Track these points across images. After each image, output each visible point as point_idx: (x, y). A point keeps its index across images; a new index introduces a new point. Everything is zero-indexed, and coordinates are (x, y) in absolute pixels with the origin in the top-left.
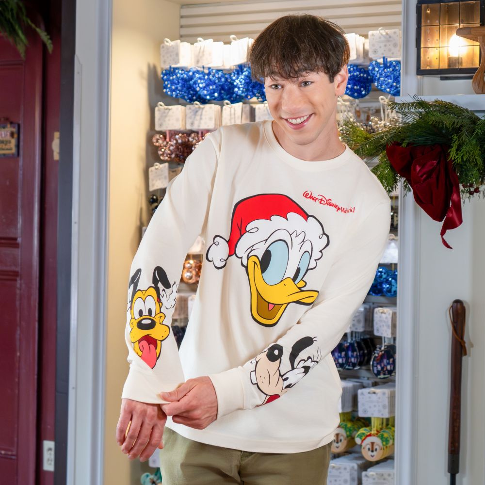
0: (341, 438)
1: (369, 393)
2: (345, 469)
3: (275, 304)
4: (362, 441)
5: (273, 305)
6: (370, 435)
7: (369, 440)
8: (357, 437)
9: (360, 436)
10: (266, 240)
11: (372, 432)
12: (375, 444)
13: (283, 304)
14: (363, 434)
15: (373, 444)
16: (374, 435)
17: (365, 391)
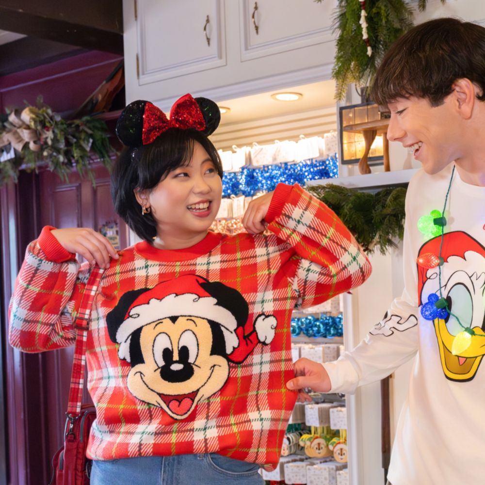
0: (322, 446)
1: (337, 411)
2: (325, 469)
3: (467, 358)
4: (334, 448)
5: (465, 359)
6: (339, 443)
7: (339, 447)
8: (331, 444)
9: (332, 444)
10: (446, 285)
11: (341, 441)
12: (343, 450)
13: (476, 357)
14: (334, 442)
15: (341, 449)
16: (342, 443)
17: (335, 410)
